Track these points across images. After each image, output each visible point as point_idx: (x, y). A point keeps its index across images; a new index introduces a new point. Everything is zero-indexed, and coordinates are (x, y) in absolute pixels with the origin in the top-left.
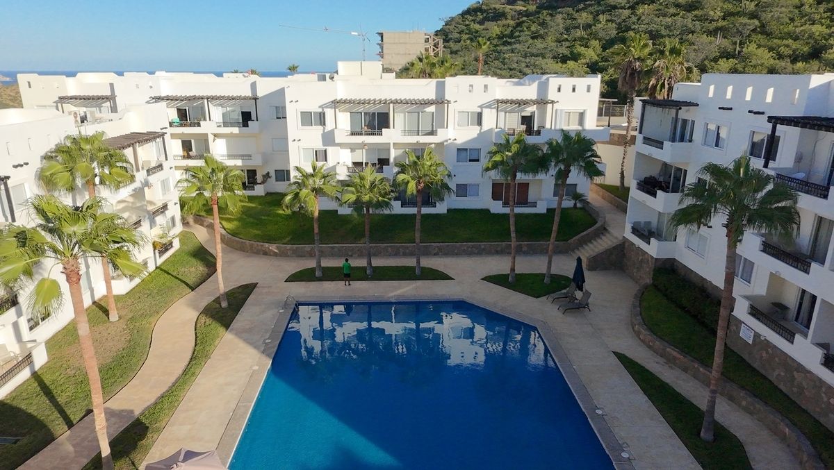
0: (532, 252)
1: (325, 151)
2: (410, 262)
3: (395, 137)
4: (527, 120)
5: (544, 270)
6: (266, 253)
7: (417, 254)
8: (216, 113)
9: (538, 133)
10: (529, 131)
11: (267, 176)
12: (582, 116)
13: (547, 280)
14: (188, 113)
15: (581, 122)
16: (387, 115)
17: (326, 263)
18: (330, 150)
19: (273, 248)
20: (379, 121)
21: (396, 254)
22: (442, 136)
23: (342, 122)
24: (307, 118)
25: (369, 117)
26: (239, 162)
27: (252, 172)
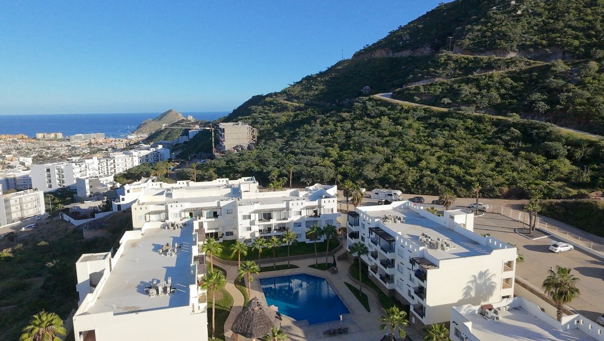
0: (321, 256)
1: (251, 227)
2: (286, 263)
3: (274, 222)
4: (316, 212)
5: (325, 262)
7: (289, 260)
9: (319, 217)
10: (316, 216)
11: (223, 234)
12: (332, 209)
13: (326, 265)
15: (332, 212)
16: (272, 214)
17: (262, 266)
18: (252, 227)
20: (267, 216)
22: (289, 220)
23: (256, 217)
24: (245, 217)
25: (265, 215)
26: (214, 231)
27: (216, 234)
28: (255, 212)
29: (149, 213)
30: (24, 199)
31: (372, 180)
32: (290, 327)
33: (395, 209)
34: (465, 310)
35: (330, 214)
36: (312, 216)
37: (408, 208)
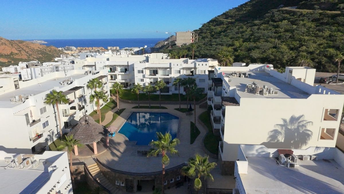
1: (143, 79)
2: (159, 105)
3: (160, 76)
4: (192, 72)
6: (128, 103)
8: (119, 69)
10: (193, 75)
11: (131, 84)
12: (205, 71)
14: (113, 69)
15: (205, 73)
16: (157, 71)
17: (140, 105)
19: (130, 101)
21: (157, 104)
22: (170, 76)
23: (147, 72)
24: (139, 72)
25: (154, 71)
26: (124, 81)
27: (127, 84)
28: (145, 68)
29: (84, 66)
33: (250, 71)
35: (203, 75)
36: (189, 75)
37: (264, 71)
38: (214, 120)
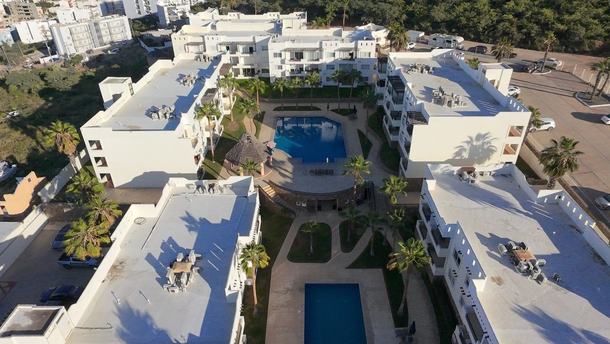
0: (343, 101)
1: (282, 66)
2: (309, 105)
3: (305, 62)
4: (351, 54)
5: (348, 108)
6: (264, 101)
7: (312, 102)
8: (240, 48)
9: (354, 60)
10: (352, 59)
11: (259, 71)
12: (370, 53)
13: (349, 111)
15: (369, 56)
16: (303, 53)
17: (285, 105)
18: (283, 65)
19: (267, 100)
20: (299, 55)
21: (304, 102)
22: (321, 61)
23: (288, 56)
24: (275, 55)
25: (296, 54)
26: (249, 67)
27: (253, 70)
28: (285, 50)
29: (188, 44)
30: (111, 23)
31: (439, 23)
32: (283, 162)
33: (435, 58)
34: (442, 169)
35: (368, 59)
36: (346, 59)
37: (452, 58)
38: (389, 130)
